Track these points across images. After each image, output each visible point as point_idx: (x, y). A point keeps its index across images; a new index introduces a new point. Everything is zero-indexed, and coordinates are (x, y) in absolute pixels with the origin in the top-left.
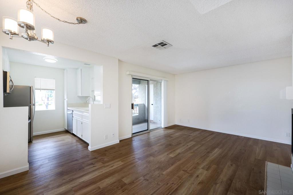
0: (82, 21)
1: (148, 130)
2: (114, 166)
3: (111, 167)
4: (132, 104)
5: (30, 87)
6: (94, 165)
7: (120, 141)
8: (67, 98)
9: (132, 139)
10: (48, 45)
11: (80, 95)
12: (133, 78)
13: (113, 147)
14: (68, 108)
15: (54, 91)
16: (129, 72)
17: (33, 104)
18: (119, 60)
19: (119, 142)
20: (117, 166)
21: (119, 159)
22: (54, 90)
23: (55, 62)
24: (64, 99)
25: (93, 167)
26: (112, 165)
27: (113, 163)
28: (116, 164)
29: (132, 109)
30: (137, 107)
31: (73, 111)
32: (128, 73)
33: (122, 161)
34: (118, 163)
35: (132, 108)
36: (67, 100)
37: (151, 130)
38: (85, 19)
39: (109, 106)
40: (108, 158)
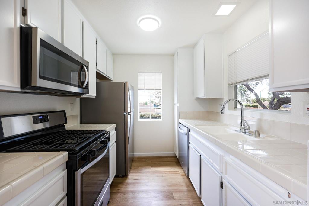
5: (125, 84)
8: (178, 102)
14: (181, 121)
15: (161, 91)
17: (128, 112)
22: (160, 89)
24: (174, 104)
31: (189, 130)
36: (178, 105)
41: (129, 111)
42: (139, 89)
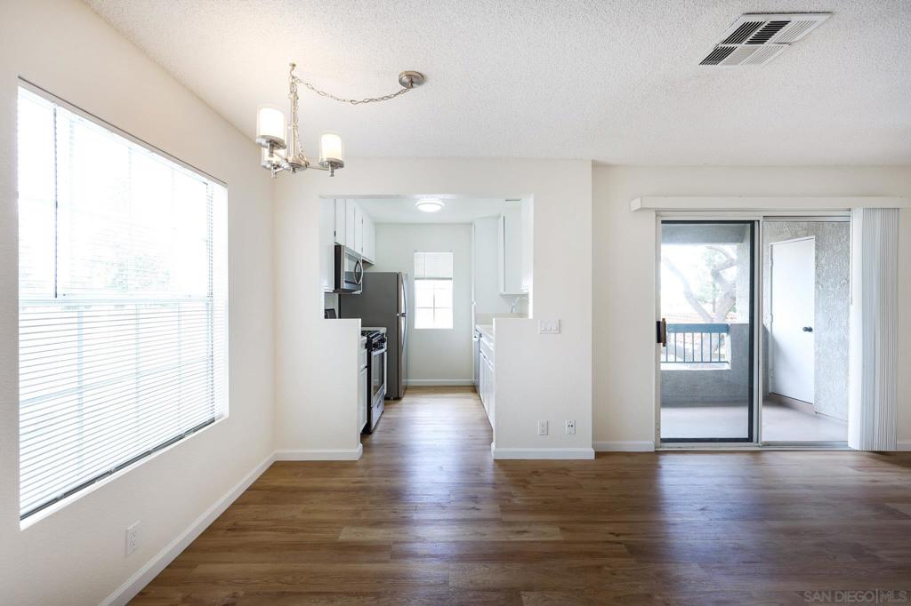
0: (413, 80)
1: (750, 439)
2: (526, 535)
3: (519, 532)
4: (658, 323)
5: (397, 275)
6: (477, 506)
7: (598, 455)
8: (475, 300)
9: (658, 460)
10: (332, 172)
11: (502, 291)
12: (663, 222)
13: (563, 469)
14: (478, 328)
15: (451, 282)
16: (638, 200)
18: (597, 166)
19: (593, 457)
20: (537, 539)
21: (555, 518)
22: (450, 279)
23: (438, 208)
25: (473, 508)
26: (525, 528)
27: (530, 523)
28: (540, 528)
29: (659, 341)
30: (725, 334)
31: (481, 336)
32: (636, 204)
33: (563, 529)
34: (547, 529)
35: (661, 338)
37: (767, 444)
38: (416, 70)
39: (554, 328)
40: (528, 500)
41: (403, 312)
42: (416, 279)
